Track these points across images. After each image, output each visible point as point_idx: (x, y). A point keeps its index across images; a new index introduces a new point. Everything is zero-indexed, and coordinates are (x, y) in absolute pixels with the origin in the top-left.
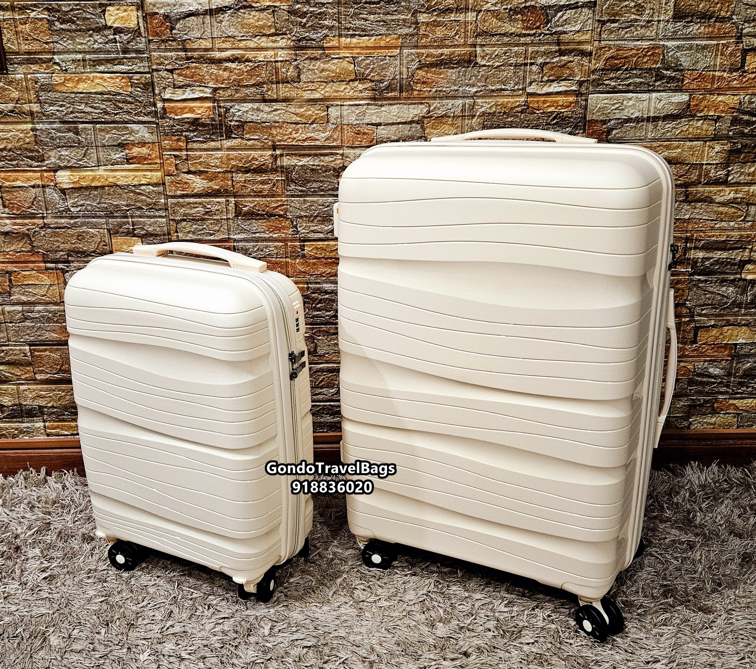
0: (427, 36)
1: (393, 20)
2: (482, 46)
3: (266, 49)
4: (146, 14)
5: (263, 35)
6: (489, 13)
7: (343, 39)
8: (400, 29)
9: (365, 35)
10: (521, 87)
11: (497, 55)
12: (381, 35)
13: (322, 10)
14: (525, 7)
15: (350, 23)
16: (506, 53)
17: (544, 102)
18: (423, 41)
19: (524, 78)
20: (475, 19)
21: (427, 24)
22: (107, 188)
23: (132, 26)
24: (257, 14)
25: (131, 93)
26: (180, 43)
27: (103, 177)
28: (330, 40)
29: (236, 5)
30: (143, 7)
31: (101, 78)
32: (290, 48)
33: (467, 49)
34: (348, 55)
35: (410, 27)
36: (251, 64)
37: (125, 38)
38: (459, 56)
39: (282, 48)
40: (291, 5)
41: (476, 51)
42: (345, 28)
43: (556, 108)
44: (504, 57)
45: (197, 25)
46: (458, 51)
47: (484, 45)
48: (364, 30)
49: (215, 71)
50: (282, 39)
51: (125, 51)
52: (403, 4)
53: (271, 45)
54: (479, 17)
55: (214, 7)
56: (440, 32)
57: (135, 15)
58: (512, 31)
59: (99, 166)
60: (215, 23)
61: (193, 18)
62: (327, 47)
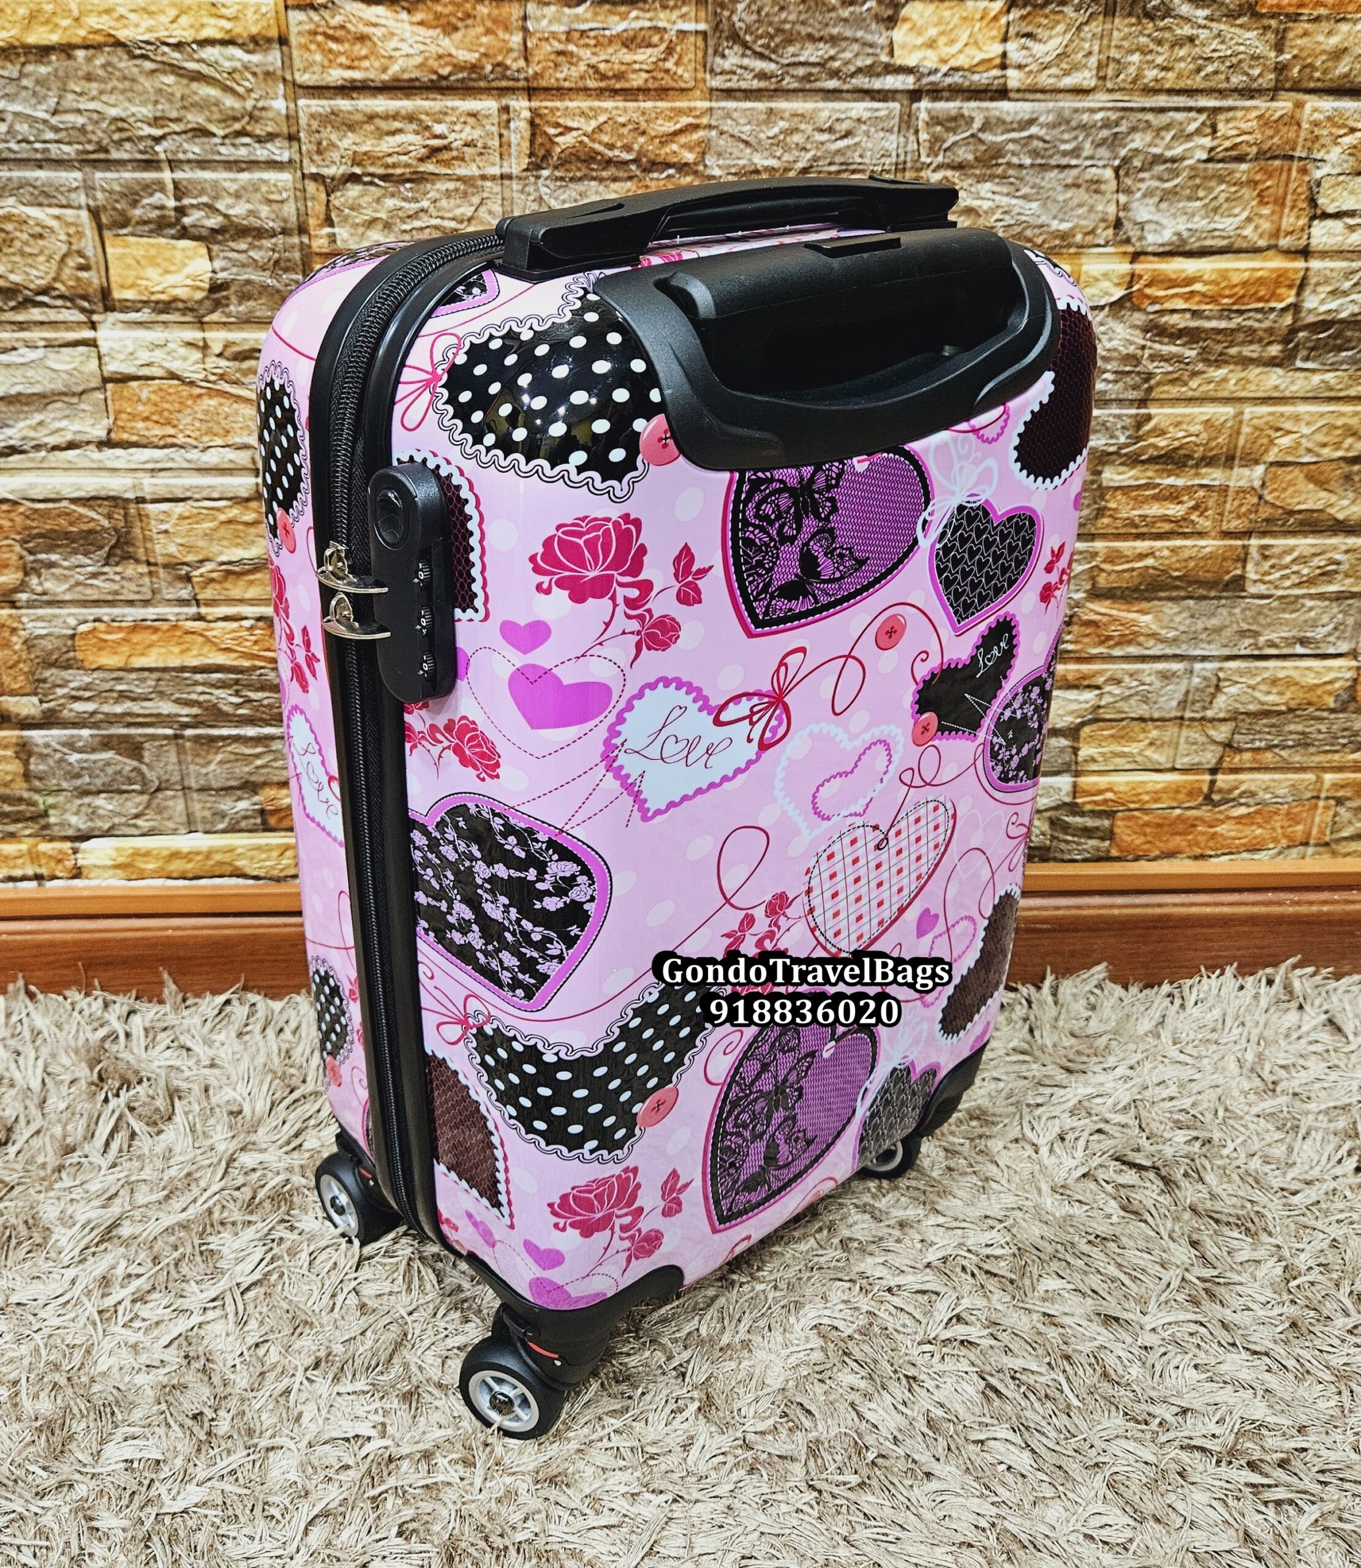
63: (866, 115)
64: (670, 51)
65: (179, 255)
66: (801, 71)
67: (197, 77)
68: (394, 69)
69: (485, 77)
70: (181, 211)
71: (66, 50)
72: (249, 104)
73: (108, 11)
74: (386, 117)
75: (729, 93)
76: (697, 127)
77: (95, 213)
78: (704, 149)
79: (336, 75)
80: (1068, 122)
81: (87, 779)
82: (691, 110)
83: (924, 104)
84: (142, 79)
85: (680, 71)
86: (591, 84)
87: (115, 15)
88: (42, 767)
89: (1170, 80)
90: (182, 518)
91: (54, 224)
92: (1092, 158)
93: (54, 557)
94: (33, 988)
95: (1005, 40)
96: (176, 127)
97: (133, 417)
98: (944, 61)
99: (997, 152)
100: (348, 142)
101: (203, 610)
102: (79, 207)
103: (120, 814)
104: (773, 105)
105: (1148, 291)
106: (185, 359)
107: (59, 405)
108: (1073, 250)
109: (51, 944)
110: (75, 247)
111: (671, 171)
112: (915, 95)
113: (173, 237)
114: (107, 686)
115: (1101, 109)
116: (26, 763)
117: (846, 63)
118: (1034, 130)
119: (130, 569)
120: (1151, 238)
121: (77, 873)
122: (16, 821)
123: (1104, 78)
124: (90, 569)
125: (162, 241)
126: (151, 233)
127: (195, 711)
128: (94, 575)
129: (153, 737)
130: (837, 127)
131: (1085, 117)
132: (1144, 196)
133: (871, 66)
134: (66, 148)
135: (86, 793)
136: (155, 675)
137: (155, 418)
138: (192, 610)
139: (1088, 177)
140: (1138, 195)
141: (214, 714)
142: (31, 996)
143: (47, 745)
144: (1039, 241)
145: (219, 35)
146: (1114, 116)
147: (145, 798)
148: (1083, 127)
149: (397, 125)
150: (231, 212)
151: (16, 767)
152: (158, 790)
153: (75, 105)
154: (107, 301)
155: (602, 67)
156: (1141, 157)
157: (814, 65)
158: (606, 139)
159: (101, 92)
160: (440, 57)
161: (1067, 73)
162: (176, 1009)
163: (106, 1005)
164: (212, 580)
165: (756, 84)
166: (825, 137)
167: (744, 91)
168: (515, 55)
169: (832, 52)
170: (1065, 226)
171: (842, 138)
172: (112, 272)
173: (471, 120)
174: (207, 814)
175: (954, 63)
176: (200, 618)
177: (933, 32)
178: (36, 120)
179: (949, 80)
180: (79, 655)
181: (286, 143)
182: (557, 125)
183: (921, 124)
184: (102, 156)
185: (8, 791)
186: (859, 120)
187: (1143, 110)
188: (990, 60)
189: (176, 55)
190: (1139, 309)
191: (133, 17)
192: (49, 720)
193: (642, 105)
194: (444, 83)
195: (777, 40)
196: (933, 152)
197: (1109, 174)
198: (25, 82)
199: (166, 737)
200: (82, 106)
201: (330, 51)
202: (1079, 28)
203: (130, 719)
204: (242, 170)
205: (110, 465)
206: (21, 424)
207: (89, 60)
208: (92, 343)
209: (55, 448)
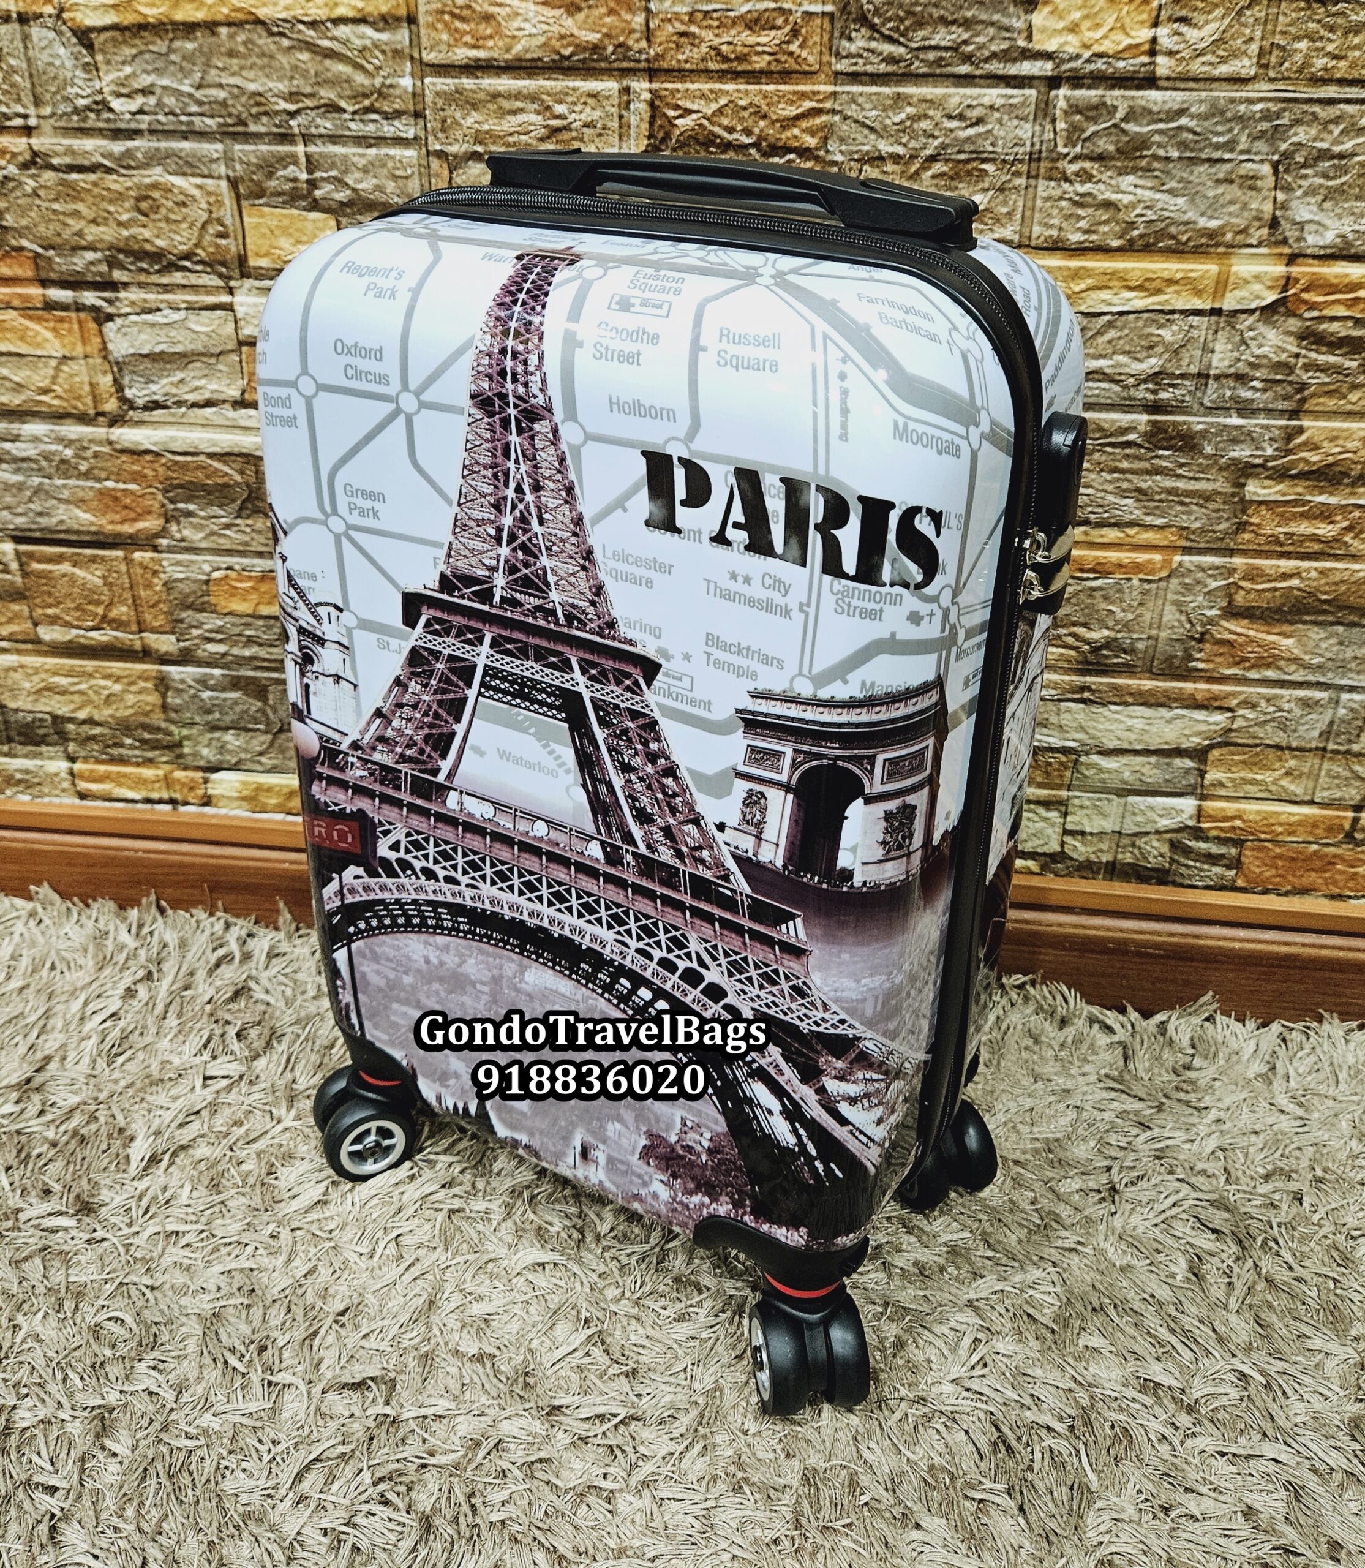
63: (999, 102)
64: (795, 33)
65: (309, 226)
66: (931, 56)
67: (330, 54)
68: (518, 48)
69: (606, 59)
70: (313, 184)
71: (211, 26)
72: (378, 82)
74: (509, 96)
75: (855, 77)
76: (818, 112)
77: (234, 183)
78: (826, 133)
79: (462, 54)
80: (1223, 113)
81: (217, 715)
82: (814, 93)
83: (1063, 91)
84: (279, 56)
85: (804, 54)
86: (712, 66)
88: (178, 701)
89: (1342, 68)
91: (196, 192)
92: (1248, 152)
93: (191, 507)
94: (163, 903)
95: (1155, 25)
96: (309, 103)
98: (1087, 47)
99: (1143, 143)
100: (471, 120)
102: (219, 178)
103: (246, 751)
104: (901, 90)
105: (1305, 296)
107: (198, 364)
108: (1221, 250)
109: (181, 865)
110: (214, 215)
111: (792, 156)
112: (1054, 82)
113: (305, 209)
114: (237, 630)
115: (1261, 100)
116: (164, 696)
117: (981, 47)
118: (1184, 121)
119: (260, 522)
120: (1311, 239)
121: (207, 801)
122: (154, 748)
123: (1266, 66)
124: (224, 520)
125: (294, 212)
126: (284, 205)
128: (228, 526)
129: (277, 682)
130: (968, 113)
131: (1242, 108)
132: (1306, 194)
133: (1005, 52)
134: (209, 121)
135: (214, 728)
139: (1242, 172)
140: (1299, 193)
142: (162, 911)
143: (183, 681)
144: (1184, 238)
145: (351, 14)
146: (1274, 107)
147: (270, 737)
148: (1240, 119)
149: (519, 104)
150: (360, 186)
151: (154, 698)
152: (281, 730)
153: (217, 80)
154: (243, 268)
155: (724, 48)
156: (1304, 153)
157: (946, 49)
158: (725, 122)
159: (242, 68)
160: (562, 37)
161: (1223, 60)
162: (290, 937)
163: (227, 926)
165: (883, 68)
166: (954, 124)
167: (872, 75)
168: (637, 35)
169: (965, 36)
170: (1214, 224)
171: (972, 125)
172: (248, 240)
173: (591, 101)
175: (1097, 49)
177: (1077, 15)
178: (181, 93)
179: (1091, 67)
180: (213, 600)
181: (412, 121)
182: (677, 107)
183: (1058, 112)
184: (240, 129)
185: (147, 720)
186: (992, 107)
187: (1310, 101)
188: (1138, 46)
189: (312, 33)
190: (1295, 315)
192: (185, 658)
193: (765, 87)
194: (566, 63)
195: (907, 23)
196: (1070, 142)
197: (1266, 169)
198: (173, 57)
200: (224, 81)
201: (456, 30)
202: (1240, 13)
203: (257, 663)
204: (370, 146)
205: (243, 423)
206: (165, 381)
207: (231, 37)
208: (229, 308)
209: (194, 405)
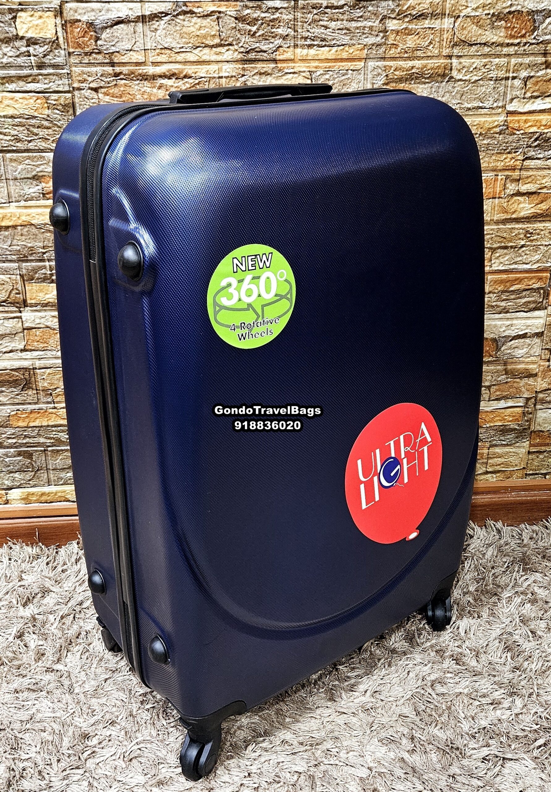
0: (396, 46)
1: (357, 28)
2: (459, 57)
3: (208, 62)
4: (66, 22)
5: (205, 47)
6: (468, 19)
7: (298, 51)
8: (367, 37)
9: (325, 46)
10: (500, 104)
11: (476, 68)
12: (343, 45)
13: (275, 17)
14: (510, 13)
15: (308, 31)
16: (485, 66)
17: (526, 121)
18: (391, 52)
19: (505, 94)
20: (452, 26)
21: (397, 32)
22: (19, 228)
23: (49, 36)
24: (199, 20)
25: (48, 116)
26: (107, 56)
27: (15, 216)
28: (284, 51)
29: (174, 11)
30: (61, 13)
31: (12, 99)
32: (237, 61)
33: (442, 61)
34: (304, 69)
35: (377, 36)
36: (190, 80)
37: (42, 50)
38: (432, 69)
39: (228, 62)
40: (239, 11)
41: (451, 64)
42: (302, 38)
43: (538, 128)
44: (484, 70)
45: (127, 34)
46: (431, 63)
47: (461, 56)
48: (323, 40)
49: (148, 90)
50: (227, 50)
51: (41, 66)
52: (370, 8)
53: (214, 58)
54: (456, 25)
55: (147, 13)
56: (411, 42)
57: (53, 23)
58: (493, 41)
59: (10, 202)
60: (149, 32)
61: (122, 26)
62: (280, 60)
65: (50, 288)
70: (52, 275)
71: (15, 227)
73: (29, 215)
77: (22, 276)
81: (12, 467)
84: (39, 235)
87: (31, 216)
90: (49, 374)
91: (8, 280)
93: (3, 389)
96: (50, 249)
97: (33, 341)
101: (56, 405)
102: (17, 275)
103: (23, 480)
106: (52, 321)
107: (7, 338)
110: (15, 287)
113: (49, 283)
114: (21, 433)
119: (30, 392)
121: (7, 502)
124: (16, 393)
125: (45, 284)
126: (41, 282)
127: (52, 441)
128: (17, 395)
129: (36, 451)
134: (13, 257)
135: (11, 472)
136: (38, 429)
137: (41, 341)
138: (52, 405)
141: (59, 442)
147: (33, 473)
152: (38, 470)
153: (17, 243)
154: (25, 303)
159: (26, 239)
164: (60, 395)
172: (27, 294)
174: (56, 478)
176: (55, 408)
178: (3, 248)
180: (11, 423)
184: (25, 258)
191: (37, 216)
199: (41, 451)
200: (19, 244)
203: (28, 445)
205: (24, 357)
207: (22, 230)
208: (20, 317)
209: (5, 353)
